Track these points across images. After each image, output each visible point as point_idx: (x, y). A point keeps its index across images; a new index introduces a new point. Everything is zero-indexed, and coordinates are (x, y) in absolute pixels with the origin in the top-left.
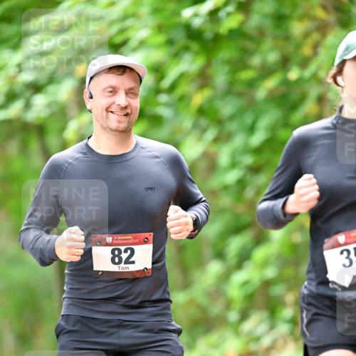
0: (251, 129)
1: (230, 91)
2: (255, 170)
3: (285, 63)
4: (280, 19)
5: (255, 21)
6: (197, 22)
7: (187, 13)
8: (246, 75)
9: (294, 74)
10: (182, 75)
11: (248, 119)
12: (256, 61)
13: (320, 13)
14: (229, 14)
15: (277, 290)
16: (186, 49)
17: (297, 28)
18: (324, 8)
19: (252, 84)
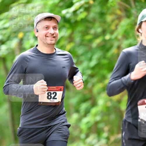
0: (90, 60)
1: (81, 44)
2: (92, 76)
3: (104, 32)
4: (102, 14)
5: (92, 15)
6: (68, 16)
7: (64, 12)
8: (88, 37)
9: (108, 37)
10: (62, 37)
11: (89, 55)
12: (92, 31)
13: (118, 12)
14: (81, 12)
15: (101, 125)
16: (64, 26)
17: (109, 18)
18: (120, 10)
19: (91, 41)
